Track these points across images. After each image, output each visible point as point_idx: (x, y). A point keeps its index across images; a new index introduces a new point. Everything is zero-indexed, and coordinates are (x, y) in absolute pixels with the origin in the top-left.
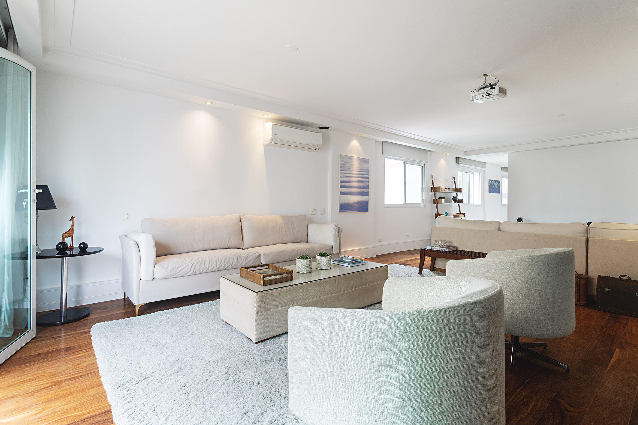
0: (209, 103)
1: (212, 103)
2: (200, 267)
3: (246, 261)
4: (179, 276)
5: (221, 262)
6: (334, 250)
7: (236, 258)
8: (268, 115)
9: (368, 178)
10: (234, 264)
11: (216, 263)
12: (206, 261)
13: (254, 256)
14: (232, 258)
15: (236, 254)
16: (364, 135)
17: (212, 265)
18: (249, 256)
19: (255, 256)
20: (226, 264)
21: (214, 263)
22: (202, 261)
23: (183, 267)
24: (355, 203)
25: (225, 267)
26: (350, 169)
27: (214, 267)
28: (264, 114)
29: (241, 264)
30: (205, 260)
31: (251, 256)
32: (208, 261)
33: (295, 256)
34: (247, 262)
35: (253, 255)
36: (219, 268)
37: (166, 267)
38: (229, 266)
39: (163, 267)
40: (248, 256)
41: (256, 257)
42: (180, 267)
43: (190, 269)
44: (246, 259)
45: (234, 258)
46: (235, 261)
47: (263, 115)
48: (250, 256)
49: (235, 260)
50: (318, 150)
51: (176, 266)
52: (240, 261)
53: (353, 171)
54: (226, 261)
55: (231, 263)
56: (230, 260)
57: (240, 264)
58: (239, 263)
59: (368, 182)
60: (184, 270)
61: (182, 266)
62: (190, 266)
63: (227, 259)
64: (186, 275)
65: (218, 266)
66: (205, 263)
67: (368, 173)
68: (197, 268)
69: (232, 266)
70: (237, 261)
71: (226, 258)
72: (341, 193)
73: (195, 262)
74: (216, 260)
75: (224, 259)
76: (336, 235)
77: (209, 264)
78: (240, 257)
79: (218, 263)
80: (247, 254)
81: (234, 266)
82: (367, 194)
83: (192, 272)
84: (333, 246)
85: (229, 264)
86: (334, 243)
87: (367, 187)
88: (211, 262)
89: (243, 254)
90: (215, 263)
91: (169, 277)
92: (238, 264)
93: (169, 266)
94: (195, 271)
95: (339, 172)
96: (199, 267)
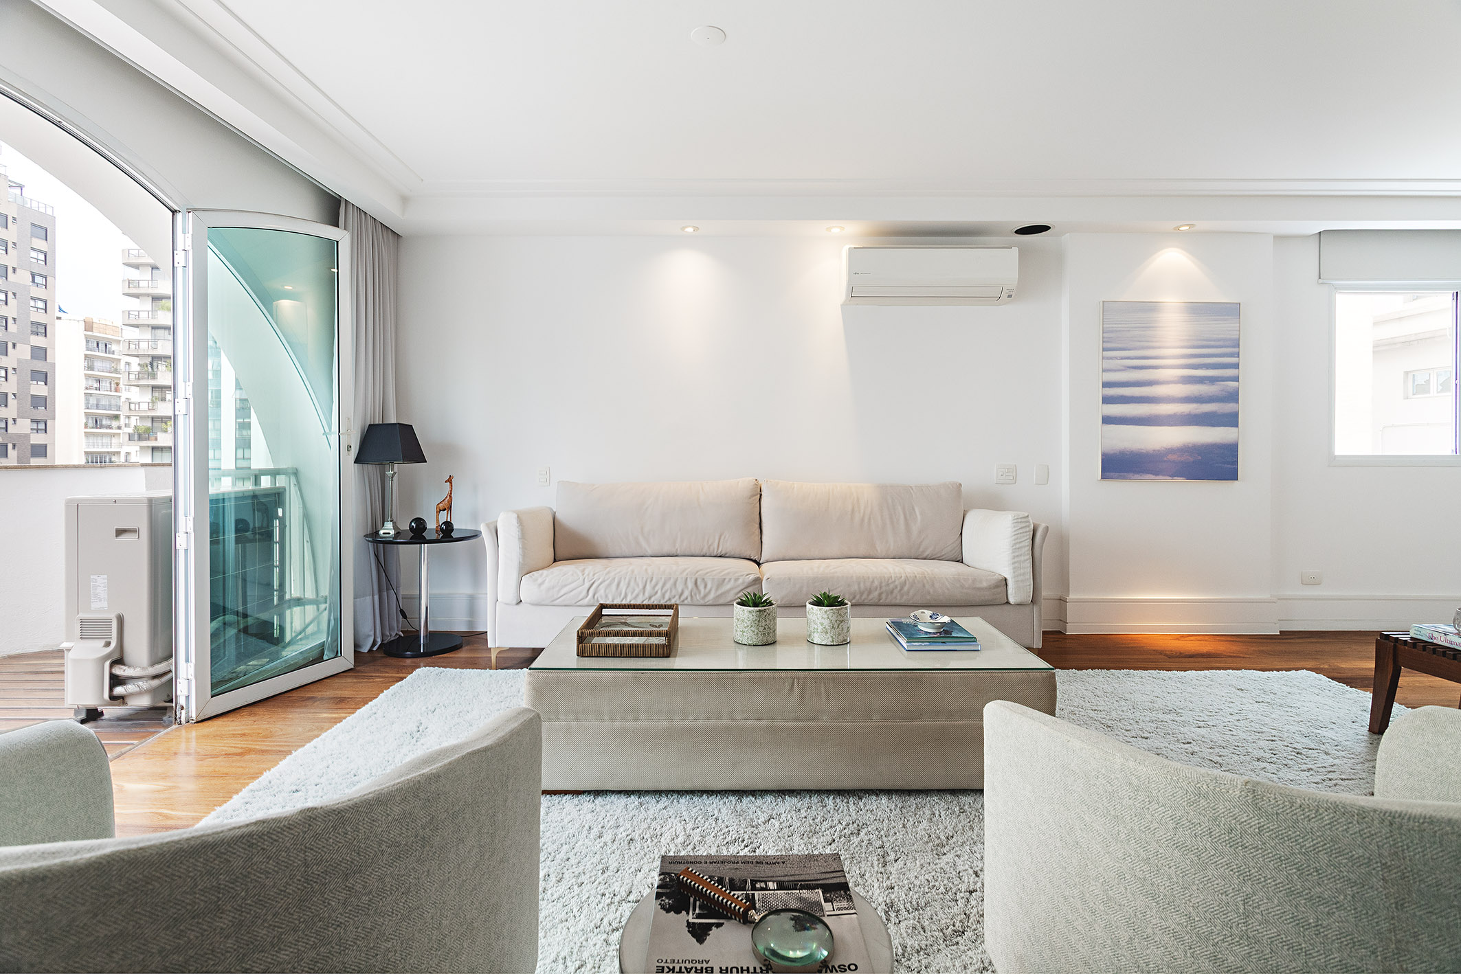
0: (690, 230)
1: (696, 229)
2: (607, 591)
3: (717, 589)
4: (565, 603)
5: (656, 585)
6: (1009, 592)
7: (693, 580)
8: (842, 228)
9: (1236, 366)
10: (686, 593)
11: (644, 588)
12: (623, 579)
13: (740, 581)
14: (684, 579)
15: (697, 572)
16: (1202, 225)
17: (634, 590)
18: (727, 580)
19: (743, 582)
20: (666, 592)
21: (638, 585)
22: (614, 578)
23: (573, 586)
24: (1171, 451)
25: (664, 598)
26: (1151, 344)
27: (637, 595)
28: (833, 227)
29: (705, 596)
30: (621, 578)
31: (732, 581)
32: (627, 580)
33: (861, 596)
34: (720, 592)
35: (737, 579)
36: (650, 598)
37: (540, 580)
38: (674, 597)
39: (536, 580)
40: (725, 579)
41: (745, 585)
42: (566, 586)
43: (585, 592)
44: (719, 586)
45: (688, 579)
46: (690, 588)
47: (829, 229)
48: (730, 579)
49: (690, 585)
50: (1010, 296)
51: (558, 582)
52: (701, 587)
53: (1160, 348)
54: (668, 586)
55: (680, 591)
56: (678, 583)
57: (702, 594)
58: (700, 593)
59: (1236, 379)
60: (574, 592)
61: (571, 583)
62: (587, 585)
63: (672, 581)
64: (578, 604)
65: (647, 595)
66: (618, 585)
67: (1235, 350)
68: (601, 592)
69: (682, 599)
70: (695, 589)
71: (670, 578)
72: (1107, 420)
73: (599, 579)
74: (645, 579)
75: (663, 580)
76: (1018, 546)
77: (627, 587)
78: (703, 579)
79: (648, 588)
80: (722, 576)
81: (687, 598)
82: (1232, 420)
83: (590, 600)
84: (1006, 579)
85: (674, 592)
86: (1012, 571)
87: (1233, 397)
88: (632, 584)
89: (714, 573)
90: (641, 586)
91: (543, 603)
92: (696, 595)
93: (546, 581)
94: (596, 597)
95: (1101, 355)
96: (605, 591)
